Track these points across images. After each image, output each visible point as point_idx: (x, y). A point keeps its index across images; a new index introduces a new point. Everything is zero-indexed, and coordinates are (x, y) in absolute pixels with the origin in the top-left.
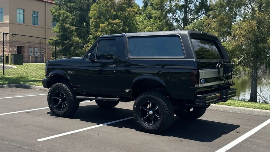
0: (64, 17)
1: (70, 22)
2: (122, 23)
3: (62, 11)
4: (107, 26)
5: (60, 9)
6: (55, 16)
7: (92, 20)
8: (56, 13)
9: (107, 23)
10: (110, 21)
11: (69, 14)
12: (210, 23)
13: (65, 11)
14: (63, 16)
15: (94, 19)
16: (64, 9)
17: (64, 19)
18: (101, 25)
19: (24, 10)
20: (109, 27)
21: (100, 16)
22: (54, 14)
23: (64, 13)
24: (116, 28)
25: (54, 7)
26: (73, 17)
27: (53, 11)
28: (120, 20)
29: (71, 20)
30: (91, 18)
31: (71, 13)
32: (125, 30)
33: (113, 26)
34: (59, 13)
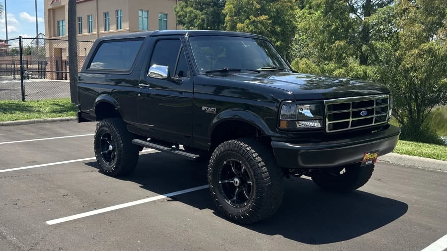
0: (191, 18)
1: (199, 24)
2: (271, 21)
3: (188, 9)
4: (248, 25)
5: (186, 7)
6: (180, 17)
7: (227, 18)
8: (181, 13)
9: (247, 21)
10: (252, 17)
11: (198, 12)
12: (407, 9)
13: (192, 9)
14: (190, 16)
15: (230, 17)
16: (192, 6)
17: (191, 21)
18: (239, 25)
19: (148, 12)
20: (251, 29)
21: (238, 11)
22: (178, 14)
23: (191, 12)
24: (261, 28)
25: (180, 4)
26: (203, 16)
27: (178, 9)
28: (267, 16)
29: (200, 20)
30: (225, 15)
31: (200, 11)
32: (275, 31)
33: (256, 27)
34: (186, 12)
